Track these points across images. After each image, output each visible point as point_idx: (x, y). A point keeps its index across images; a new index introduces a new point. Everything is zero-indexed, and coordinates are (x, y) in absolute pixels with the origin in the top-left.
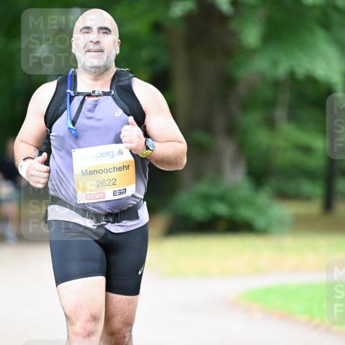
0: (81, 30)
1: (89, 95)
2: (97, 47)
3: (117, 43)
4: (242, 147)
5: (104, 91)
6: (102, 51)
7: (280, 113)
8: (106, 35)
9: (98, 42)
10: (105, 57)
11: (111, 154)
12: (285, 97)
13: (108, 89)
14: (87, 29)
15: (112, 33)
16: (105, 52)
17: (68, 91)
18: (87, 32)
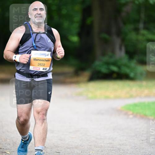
0: (33, 10)
1: (38, 33)
2: (40, 16)
6: (42, 17)
7: (141, 25)
9: (40, 14)
11: (45, 55)
13: (44, 31)
14: (36, 9)
16: (43, 17)
17: (31, 31)
18: (35, 10)
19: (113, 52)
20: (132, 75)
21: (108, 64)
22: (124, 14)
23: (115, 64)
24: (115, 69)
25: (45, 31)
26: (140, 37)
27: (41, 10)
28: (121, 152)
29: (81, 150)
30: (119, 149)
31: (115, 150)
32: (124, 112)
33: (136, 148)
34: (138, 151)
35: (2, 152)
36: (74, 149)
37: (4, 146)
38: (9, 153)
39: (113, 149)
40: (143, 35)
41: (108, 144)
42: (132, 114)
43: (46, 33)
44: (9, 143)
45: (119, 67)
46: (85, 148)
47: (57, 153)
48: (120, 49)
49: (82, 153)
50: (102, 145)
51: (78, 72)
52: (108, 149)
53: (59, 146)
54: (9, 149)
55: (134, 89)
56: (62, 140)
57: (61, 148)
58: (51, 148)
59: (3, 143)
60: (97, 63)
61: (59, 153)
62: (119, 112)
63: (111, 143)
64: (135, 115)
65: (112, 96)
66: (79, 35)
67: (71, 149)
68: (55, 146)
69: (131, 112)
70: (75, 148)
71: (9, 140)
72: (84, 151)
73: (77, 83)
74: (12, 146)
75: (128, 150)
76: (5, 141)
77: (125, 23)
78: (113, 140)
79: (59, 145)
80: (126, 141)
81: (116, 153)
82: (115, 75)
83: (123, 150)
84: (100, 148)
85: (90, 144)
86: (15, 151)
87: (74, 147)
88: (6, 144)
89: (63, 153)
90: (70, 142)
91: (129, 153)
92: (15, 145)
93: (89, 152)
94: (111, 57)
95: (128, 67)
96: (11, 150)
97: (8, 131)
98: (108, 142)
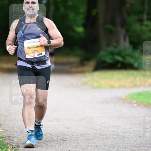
0: (26, 3)
6: (33, 10)
17: (22, 22)
19: (118, 42)
20: (136, 65)
21: (112, 54)
22: (128, 6)
23: (119, 54)
24: (119, 58)
26: (144, 28)
28: (125, 140)
29: (86, 138)
30: (123, 137)
31: (119, 138)
32: (128, 101)
33: (140, 135)
34: (142, 139)
35: (10, 140)
36: (79, 137)
37: (11, 134)
38: (16, 141)
39: (118, 137)
40: (147, 26)
41: (112, 132)
42: (137, 103)
43: (37, 23)
44: (16, 131)
45: (123, 57)
46: (90, 136)
47: (63, 141)
48: (125, 39)
49: (87, 141)
50: (107, 133)
51: (83, 62)
52: (112, 137)
53: (65, 134)
54: (16, 137)
55: (138, 79)
56: (68, 128)
57: (67, 136)
58: (57, 136)
59: (10, 131)
60: (102, 53)
61: (65, 140)
62: (123, 100)
63: (116, 131)
64: (139, 104)
65: (116, 85)
66: (85, 26)
67: (77, 137)
68: (61, 134)
69: (135, 101)
70: (81, 136)
71: (16, 128)
72: (89, 139)
73: (82, 72)
74: (19, 134)
75: (132, 138)
76: (12, 129)
77: (129, 15)
78: (118, 128)
79: (65, 132)
80: (130, 129)
81: (121, 141)
82: (119, 65)
83: (127, 138)
84: (105, 136)
85: (95, 132)
86: (22, 138)
87: (79, 135)
88: (13, 132)
89: (68, 141)
90: (76, 130)
91: (133, 140)
92: (22, 133)
93: (94, 140)
94: (115, 47)
95: (133, 57)
96: (18, 138)
97: (15, 120)
98: (113, 130)
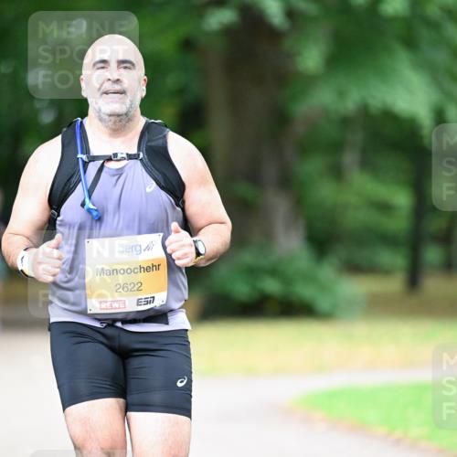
0: (94, 65)
1: (109, 159)
2: (117, 87)
3: (143, 82)
4: (299, 203)
5: (130, 153)
7: (350, 158)
8: (128, 70)
9: (118, 81)
10: (128, 102)
12: (357, 137)
13: (134, 151)
14: (103, 63)
15: (137, 67)
16: (128, 94)
17: (80, 156)
18: (103, 68)
25: (139, 148)
27: (125, 68)
